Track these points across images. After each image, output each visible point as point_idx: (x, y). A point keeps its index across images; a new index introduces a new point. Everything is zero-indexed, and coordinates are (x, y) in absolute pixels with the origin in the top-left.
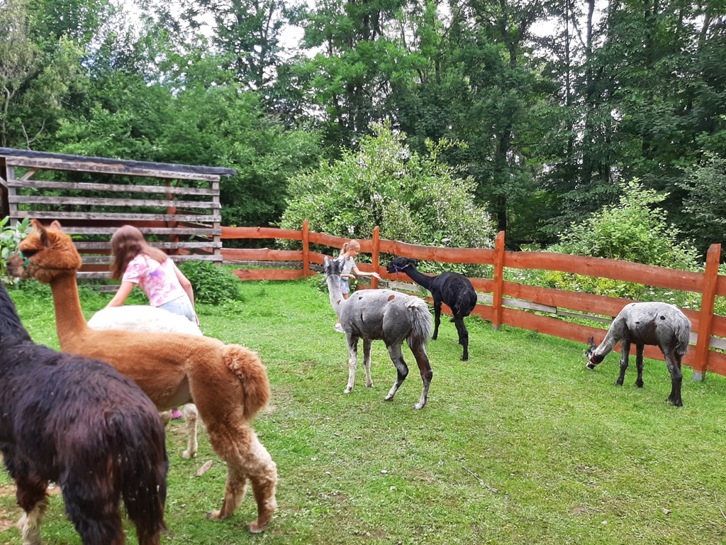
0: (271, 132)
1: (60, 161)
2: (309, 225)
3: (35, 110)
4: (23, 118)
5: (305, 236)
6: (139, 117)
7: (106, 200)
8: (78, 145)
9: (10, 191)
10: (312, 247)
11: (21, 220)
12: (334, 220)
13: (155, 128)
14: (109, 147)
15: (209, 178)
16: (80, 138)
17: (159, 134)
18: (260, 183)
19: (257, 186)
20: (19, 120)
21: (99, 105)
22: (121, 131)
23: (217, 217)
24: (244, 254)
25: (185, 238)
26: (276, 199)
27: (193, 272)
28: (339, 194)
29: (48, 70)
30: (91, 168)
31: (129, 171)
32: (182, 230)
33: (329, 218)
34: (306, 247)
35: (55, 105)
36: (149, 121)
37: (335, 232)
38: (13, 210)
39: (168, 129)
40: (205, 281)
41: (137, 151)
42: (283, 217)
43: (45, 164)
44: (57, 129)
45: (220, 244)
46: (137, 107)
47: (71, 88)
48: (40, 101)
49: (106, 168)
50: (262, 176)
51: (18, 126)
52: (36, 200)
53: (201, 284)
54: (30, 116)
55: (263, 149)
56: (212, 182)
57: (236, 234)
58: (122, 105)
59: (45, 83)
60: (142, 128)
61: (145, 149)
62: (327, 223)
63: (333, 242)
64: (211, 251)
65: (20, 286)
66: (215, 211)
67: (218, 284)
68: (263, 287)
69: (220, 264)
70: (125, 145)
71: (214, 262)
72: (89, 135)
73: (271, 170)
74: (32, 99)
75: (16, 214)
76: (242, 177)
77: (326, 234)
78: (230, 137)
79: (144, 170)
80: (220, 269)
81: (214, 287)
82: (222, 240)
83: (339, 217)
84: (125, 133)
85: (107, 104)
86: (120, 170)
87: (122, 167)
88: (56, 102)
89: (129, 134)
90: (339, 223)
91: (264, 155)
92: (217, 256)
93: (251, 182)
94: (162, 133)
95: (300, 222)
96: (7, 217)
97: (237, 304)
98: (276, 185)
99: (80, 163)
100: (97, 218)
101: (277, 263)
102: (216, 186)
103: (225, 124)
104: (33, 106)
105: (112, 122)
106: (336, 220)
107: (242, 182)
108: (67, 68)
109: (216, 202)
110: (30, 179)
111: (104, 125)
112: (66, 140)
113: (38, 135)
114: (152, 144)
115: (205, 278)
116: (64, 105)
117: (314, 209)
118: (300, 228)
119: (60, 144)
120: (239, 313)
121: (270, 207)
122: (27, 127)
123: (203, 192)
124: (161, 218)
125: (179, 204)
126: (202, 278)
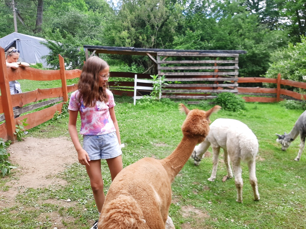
0: (263, 32)
1: (175, 53)
2: (281, 75)
3: (166, 34)
4: (161, 37)
5: (279, 81)
6: (204, 32)
7: (191, 67)
8: (180, 46)
9: (158, 65)
10: (282, 86)
11: (162, 76)
12: (295, 73)
13: (210, 36)
14: (192, 46)
15: (234, 55)
16: (181, 43)
17: (212, 38)
18: (256, 57)
19: (254, 58)
20: (160, 38)
21: (188, 29)
22: (196, 39)
23: (236, 73)
24: (247, 90)
25: (222, 82)
26: (264, 64)
27: (224, 97)
28: (299, 60)
29: (170, 17)
30: (186, 55)
31: (201, 55)
32: (220, 79)
33: (292, 72)
34: (278, 87)
35: (173, 31)
36: (207, 33)
37: (295, 79)
38: (159, 72)
39: (216, 36)
40: (230, 101)
41: (202, 47)
42: (267, 72)
43: (170, 54)
44: (173, 41)
45: (237, 85)
46: (203, 28)
47: (178, 24)
48: (168, 30)
49: (192, 54)
50: (257, 53)
51: (160, 41)
52: (167, 68)
53: (228, 102)
54: (164, 37)
55: (258, 41)
56: (235, 57)
57: (244, 80)
58: (198, 28)
59: (169, 23)
60: (204, 37)
61: (206, 46)
62: (291, 75)
63: (294, 84)
64: (233, 88)
65: (161, 101)
66: (236, 70)
67: (235, 103)
68: (256, 105)
69: (236, 94)
70: (198, 45)
71: (234, 93)
72: (184, 42)
73: (262, 50)
74: (165, 30)
75: (160, 74)
76: (248, 54)
77: (290, 80)
78: (243, 37)
79: (207, 54)
80: (237, 96)
81: (233, 104)
82: (238, 83)
83: (298, 72)
84: (198, 40)
85: (192, 29)
86: (197, 54)
87: (198, 53)
88: (173, 30)
89: (199, 40)
90: (298, 74)
91: (258, 43)
92: (236, 90)
93: (252, 56)
94: (213, 38)
95: (276, 74)
96: (157, 75)
97: (244, 112)
98: (264, 58)
99: (182, 53)
100: (188, 75)
101: (263, 94)
102: (237, 59)
103: (241, 31)
104: (165, 32)
105: (193, 36)
106: (296, 73)
107: (247, 57)
108: (177, 16)
109: (237, 66)
110: (165, 60)
111: (190, 37)
112: (176, 45)
113: (167, 44)
114: (209, 43)
115: (230, 100)
116: (176, 31)
117: (284, 68)
118: (276, 78)
119: (174, 46)
120: (245, 116)
121: (260, 68)
122: (163, 41)
123: (231, 62)
124: (212, 74)
125: (220, 68)
126: (228, 100)
